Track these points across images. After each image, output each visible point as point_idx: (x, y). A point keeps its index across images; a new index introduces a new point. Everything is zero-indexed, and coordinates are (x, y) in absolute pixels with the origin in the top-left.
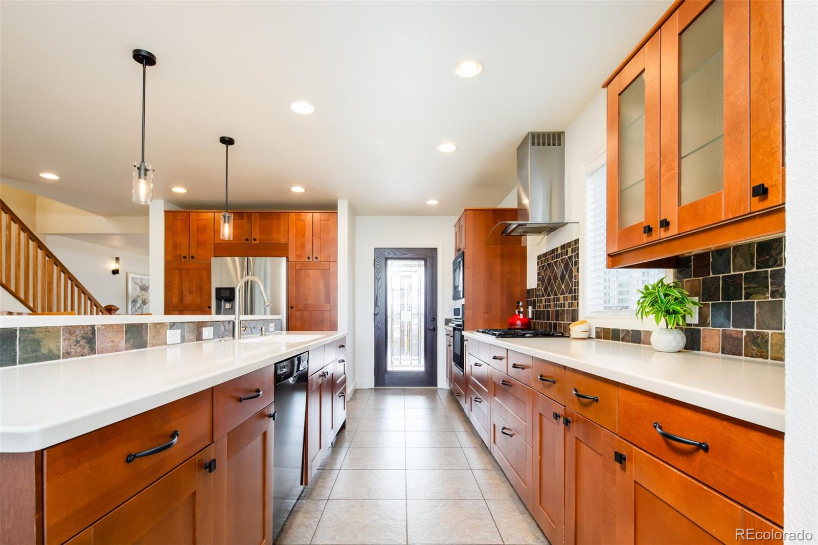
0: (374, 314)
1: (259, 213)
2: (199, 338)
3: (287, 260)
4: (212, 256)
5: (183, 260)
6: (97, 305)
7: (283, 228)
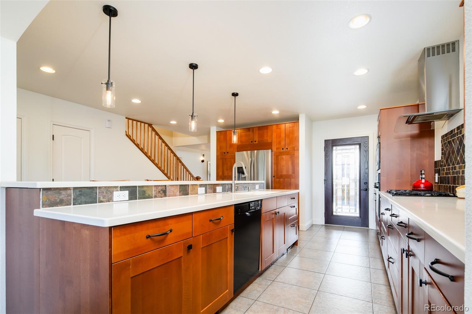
0: (325, 180)
1: (258, 127)
2: (215, 191)
3: (271, 151)
4: (236, 152)
5: (224, 154)
6: (193, 176)
7: (269, 134)
